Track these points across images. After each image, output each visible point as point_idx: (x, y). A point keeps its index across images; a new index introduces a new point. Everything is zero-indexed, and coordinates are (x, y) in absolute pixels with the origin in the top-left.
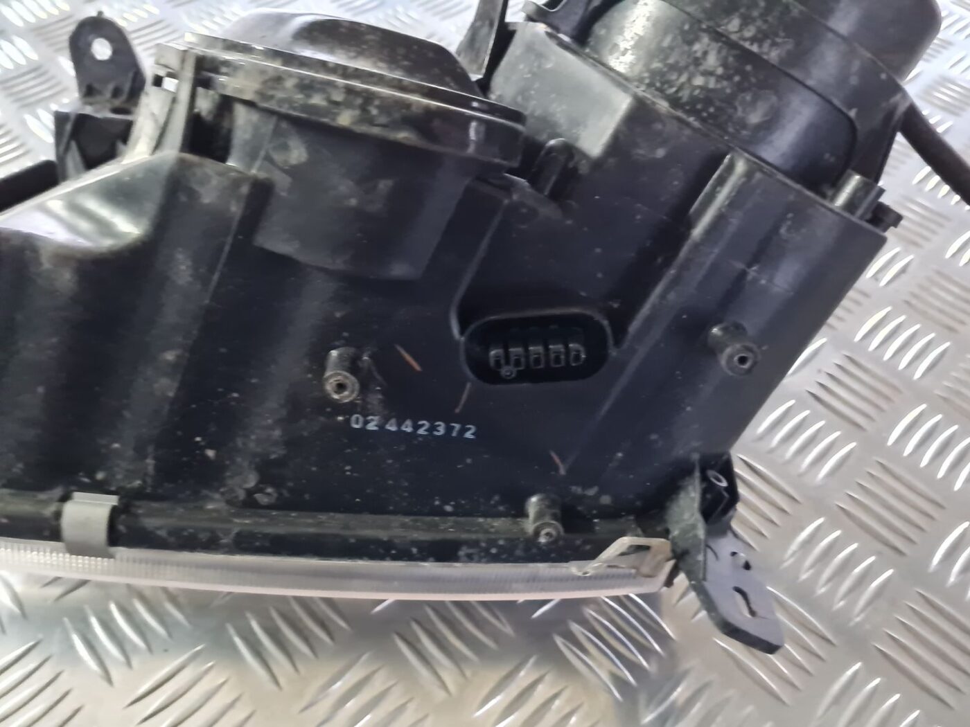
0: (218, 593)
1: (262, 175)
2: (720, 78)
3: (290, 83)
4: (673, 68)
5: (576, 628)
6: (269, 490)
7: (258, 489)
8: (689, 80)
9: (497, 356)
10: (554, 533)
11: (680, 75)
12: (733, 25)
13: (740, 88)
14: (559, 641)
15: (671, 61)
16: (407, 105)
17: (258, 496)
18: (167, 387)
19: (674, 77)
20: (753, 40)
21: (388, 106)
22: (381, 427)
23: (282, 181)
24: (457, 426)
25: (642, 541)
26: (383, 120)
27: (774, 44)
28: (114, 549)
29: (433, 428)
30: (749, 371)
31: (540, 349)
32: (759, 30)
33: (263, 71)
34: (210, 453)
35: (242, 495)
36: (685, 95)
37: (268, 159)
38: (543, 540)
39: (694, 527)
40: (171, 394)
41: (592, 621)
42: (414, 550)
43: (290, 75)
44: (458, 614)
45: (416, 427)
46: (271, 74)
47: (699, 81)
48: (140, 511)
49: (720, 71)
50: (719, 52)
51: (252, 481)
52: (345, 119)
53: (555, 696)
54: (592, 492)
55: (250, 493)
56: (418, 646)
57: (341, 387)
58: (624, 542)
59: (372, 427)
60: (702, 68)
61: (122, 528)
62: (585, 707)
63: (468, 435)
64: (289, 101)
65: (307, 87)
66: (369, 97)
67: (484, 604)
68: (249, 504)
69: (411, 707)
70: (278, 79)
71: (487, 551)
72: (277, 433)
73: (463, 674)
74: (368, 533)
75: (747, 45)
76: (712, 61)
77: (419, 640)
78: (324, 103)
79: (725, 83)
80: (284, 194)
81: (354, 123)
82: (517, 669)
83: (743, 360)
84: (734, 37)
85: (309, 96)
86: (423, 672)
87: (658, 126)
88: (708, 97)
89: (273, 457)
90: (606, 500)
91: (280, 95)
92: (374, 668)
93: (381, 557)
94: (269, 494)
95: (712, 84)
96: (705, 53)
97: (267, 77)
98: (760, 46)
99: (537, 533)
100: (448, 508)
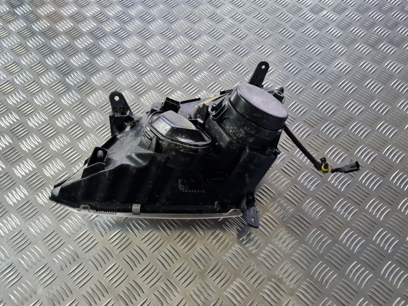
0: (155, 219)
1: (168, 156)
2: (245, 135)
3: (173, 144)
4: (236, 132)
5: (227, 223)
6: (168, 202)
7: (166, 202)
8: (239, 135)
9: (208, 181)
10: (219, 209)
11: (238, 134)
12: (246, 128)
13: (248, 136)
14: (223, 226)
15: (236, 131)
16: (192, 148)
17: (166, 203)
18: (150, 186)
19: (237, 134)
20: (249, 130)
21: (189, 149)
22: (188, 191)
23: (171, 157)
24: (202, 191)
25: (236, 210)
26: (188, 151)
27: (253, 131)
28: (141, 213)
29: (197, 191)
30: (250, 183)
31: (215, 179)
32: (250, 129)
33: (168, 142)
34: (157, 196)
35: (163, 203)
36: (239, 137)
37: (169, 153)
38: (217, 210)
39: (245, 207)
40: (151, 188)
41: (230, 222)
42: (195, 212)
43: (173, 143)
44: (203, 221)
45: (194, 191)
46: (169, 142)
47: (241, 135)
48: (145, 207)
49: (244, 134)
50: (244, 131)
51: (165, 201)
52: (182, 151)
53: (223, 236)
54: (227, 200)
55: (164, 203)
56: (196, 228)
57: (181, 188)
58: (232, 210)
59: (186, 191)
60: (241, 133)
61: (142, 210)
62: (228, 238)
63: (204, 192)
64: (173, 147)
65: (176, 145)
66: (186, 147)
67: (209, 219)
68: (164, 204)
69: (195, 239)
70: (171, 144)
71: (208, 211)
72: (169, 193)
73: (205, 233)
74: (186, 209)
75: (248, 131)
76: (243, 132)
77: (196, 226)
78: (178, 148)
79: (245, 136)
80: (171, 158)
81: (183, 151)
82: (215, 231)
83: (249, 182)
84: (246, 130)
85: (176, 147)
86: (197, 233)
87: (234, 144)
88: (242, 138)
89: (169, 197)
90: (229, 202)
91: (171, 146)
92: (187, 232)
93: (189, 213)
94: (168, 203)
95: (243, 136)
96: (242, 131)
97: (169, 143)
98: (250, 131)
99: (217, 209)
100: (200, 204)
